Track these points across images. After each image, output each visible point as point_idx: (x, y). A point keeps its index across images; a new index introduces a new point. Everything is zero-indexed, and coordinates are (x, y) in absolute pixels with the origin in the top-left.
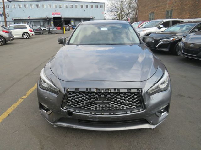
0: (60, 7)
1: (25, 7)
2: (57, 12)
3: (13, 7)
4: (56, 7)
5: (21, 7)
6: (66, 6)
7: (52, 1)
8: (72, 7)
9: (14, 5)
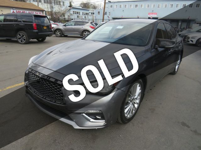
0: (158, 7)
1: (125, 7)
2: (154, 12)
3: (115, 7)
4: (154, 7)
5: (122, 7)
6: (165, 5)
7: (151, 1)
8: (172, 7)
9: (117, 5)
